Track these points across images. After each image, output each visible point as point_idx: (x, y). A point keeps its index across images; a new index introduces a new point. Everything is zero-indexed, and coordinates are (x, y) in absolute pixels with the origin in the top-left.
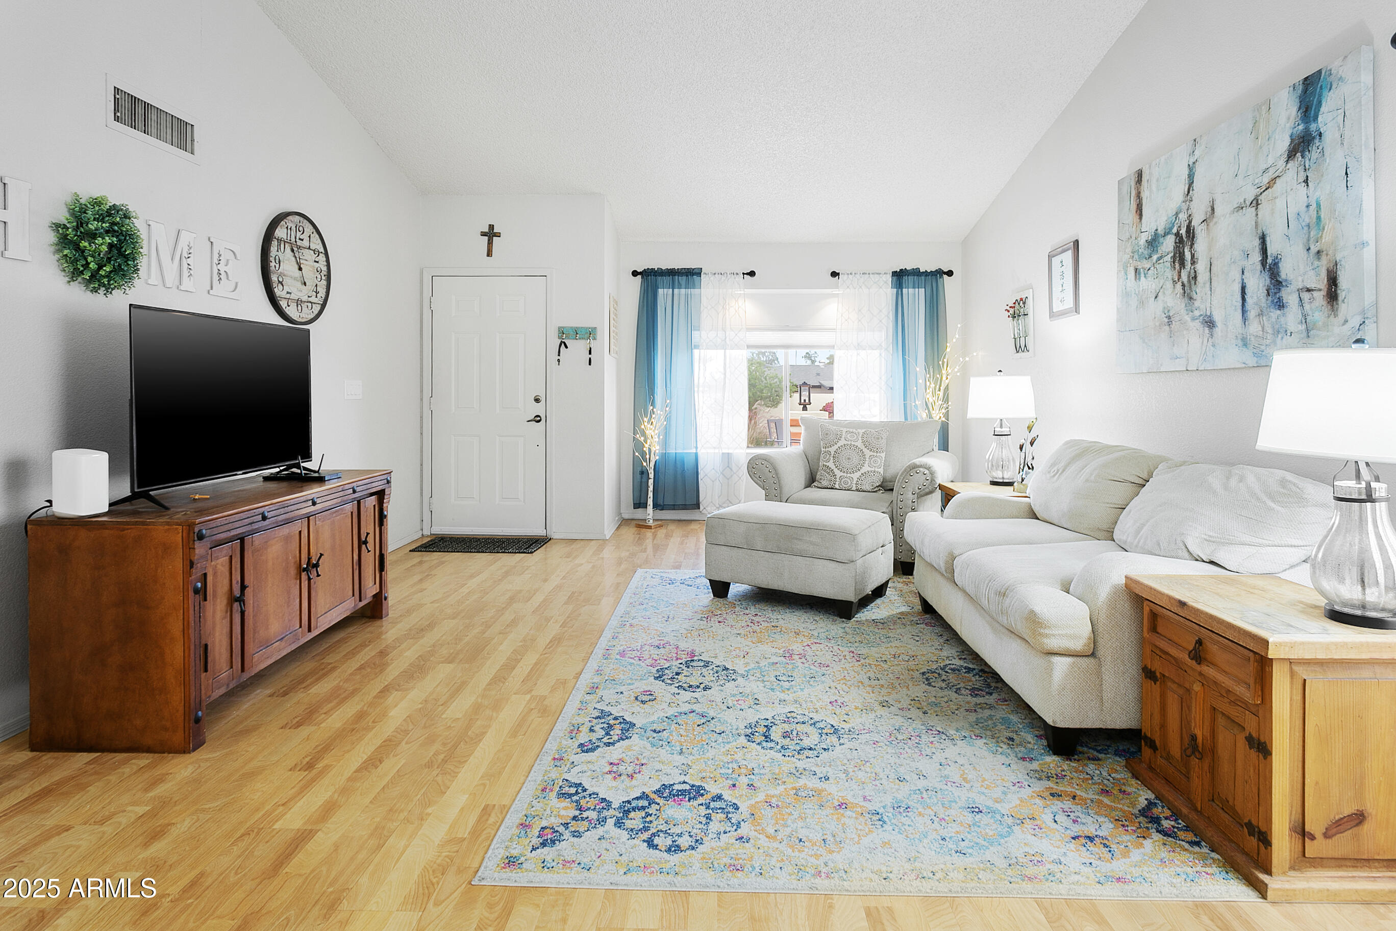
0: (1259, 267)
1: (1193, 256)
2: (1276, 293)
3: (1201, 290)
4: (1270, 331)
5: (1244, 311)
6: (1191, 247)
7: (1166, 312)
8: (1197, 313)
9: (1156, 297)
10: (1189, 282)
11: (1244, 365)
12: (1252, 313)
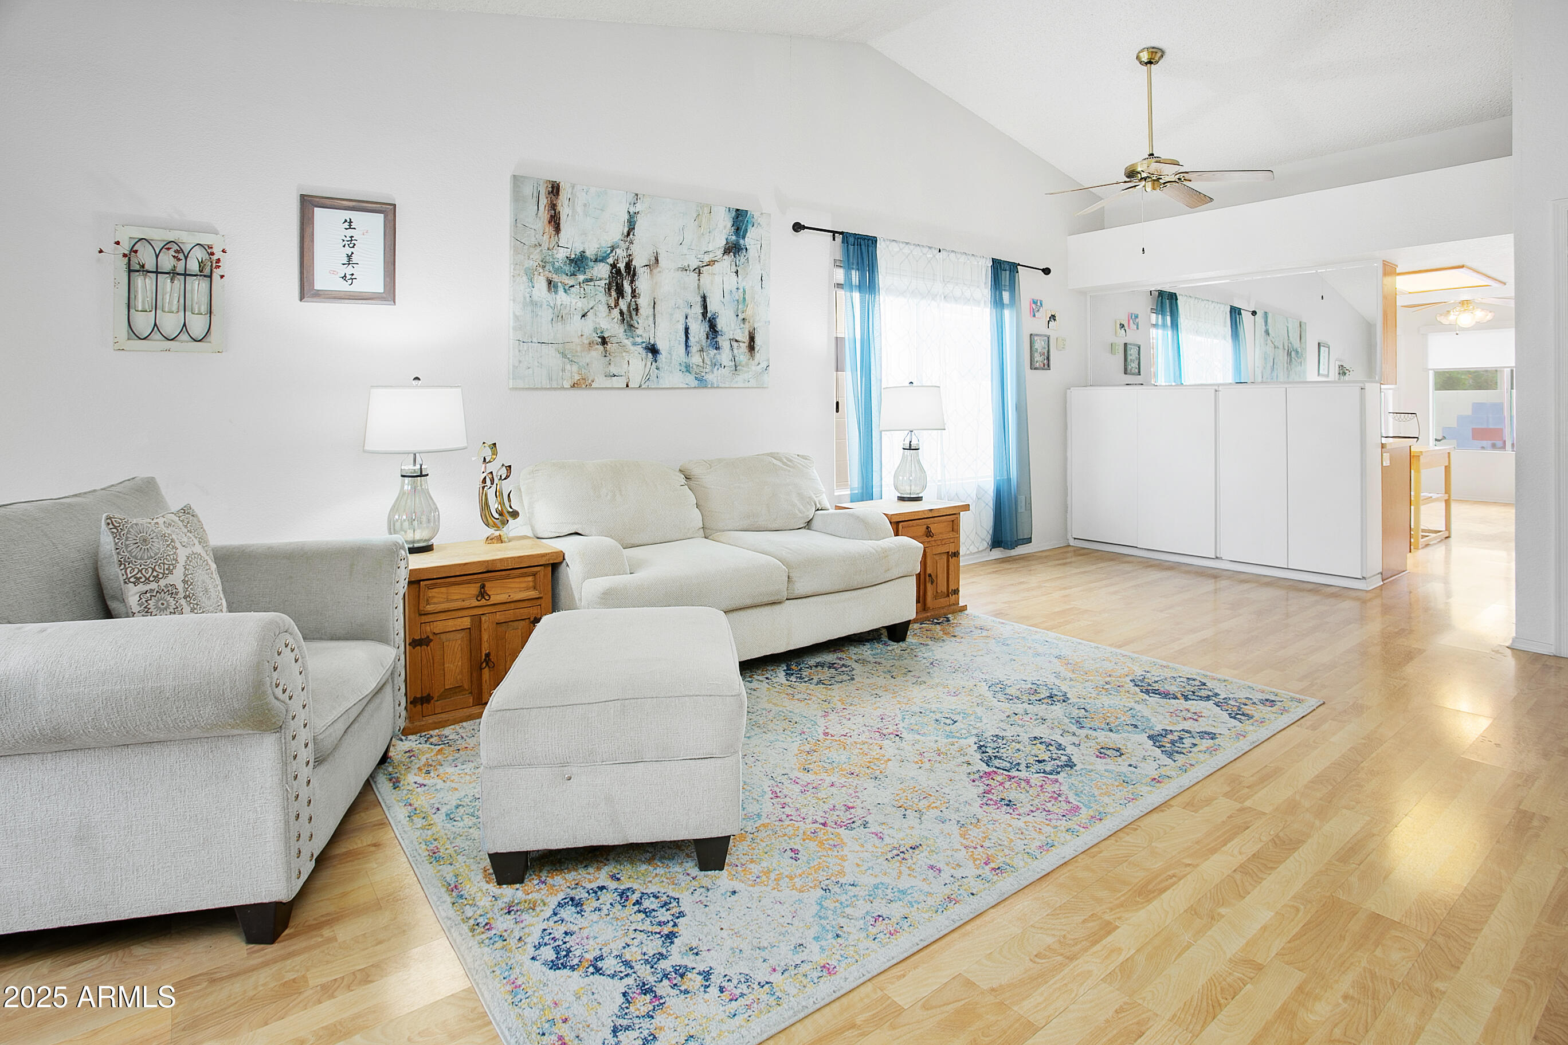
0: (700, 317)
1: (633, 291)
2: (714, 338)
3: (642, 321)
4: (709, 363)
5: (687, 346)
6: (632, 282)
7: (598, 332)
8: (639, 340)
9: (583, 316)
10: (629, 311)
11: (687, 386)
12: (694, 349)
